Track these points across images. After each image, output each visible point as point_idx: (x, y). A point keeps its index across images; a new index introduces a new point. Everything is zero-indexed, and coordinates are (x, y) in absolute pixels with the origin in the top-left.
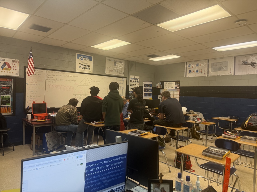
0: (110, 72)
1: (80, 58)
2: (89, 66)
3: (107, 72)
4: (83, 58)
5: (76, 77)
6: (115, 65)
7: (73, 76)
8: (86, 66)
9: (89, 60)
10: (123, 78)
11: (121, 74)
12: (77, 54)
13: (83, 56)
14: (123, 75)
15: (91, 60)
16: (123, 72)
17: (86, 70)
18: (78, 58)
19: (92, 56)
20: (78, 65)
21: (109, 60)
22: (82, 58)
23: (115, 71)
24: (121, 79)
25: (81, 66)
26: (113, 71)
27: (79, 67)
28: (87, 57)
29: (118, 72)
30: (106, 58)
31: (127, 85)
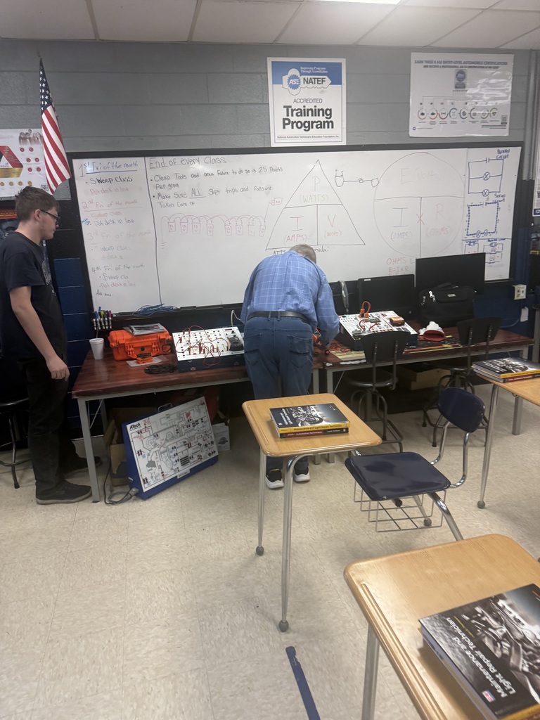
0: (433, 123)
1: (285, 78)
2: (328, 113)
3: (418, 129)
4: (302, 78)
5: (272, 169)
6: (460, 85)
7: (258, 171)
8: (316, 112)
9: (328, 81)
10: (501, 149)
11: (491, 127)
12: (270, 60)
13: (297, 66)
14: (504, 133)
15: (336, 80)
16: (504, 118)
17: (314, 131)
18: (277, 81)
19: (343, 61)
20: (277, 114)
21: (429, 65)
22: (294, 77)
23: (459, 120)
24: (492, 152)
25: (290, 117)
26: (448, 120)
27: (284, 125)
28: (320, 70)
29: (478, 118)
30: (415, 56)
31: (525, 178)
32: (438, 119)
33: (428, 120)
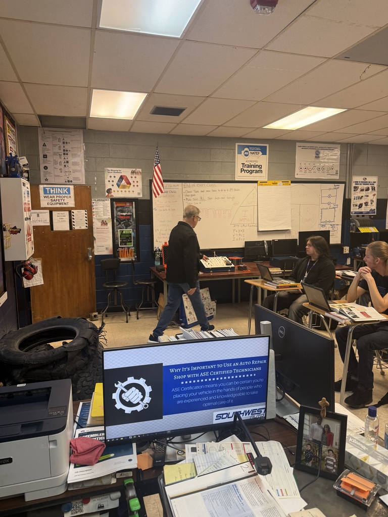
0: (305, 172)
1: (243, 152)
2: (260, 167)
3: (299, 175)
4: (250, 152)
5: (235, 190)
6: (317, 157)
7: (229, 190)
8: (255, 166)
9: (261, 153)
10: (336, 184)
11: (331, 175)
12: (237, 144)
13: (248, 147)
14: (337, 177)
15: (264, 153)
16: (337, 171)
17: (254, 174)
18: (240, 153)
19: (267, 145)
20: (239, 167)
21: (304, 148)
22: (247, 151)
23: (317, 171)
24: (332, 186)
25: (244, 168)
26: (312, 171)
27: (241, 171)
28: (257, 149)
29: (326, 171)
30: (298, 144)
31: (347, 198)
32: (308, 171)
33: (303, 171)
